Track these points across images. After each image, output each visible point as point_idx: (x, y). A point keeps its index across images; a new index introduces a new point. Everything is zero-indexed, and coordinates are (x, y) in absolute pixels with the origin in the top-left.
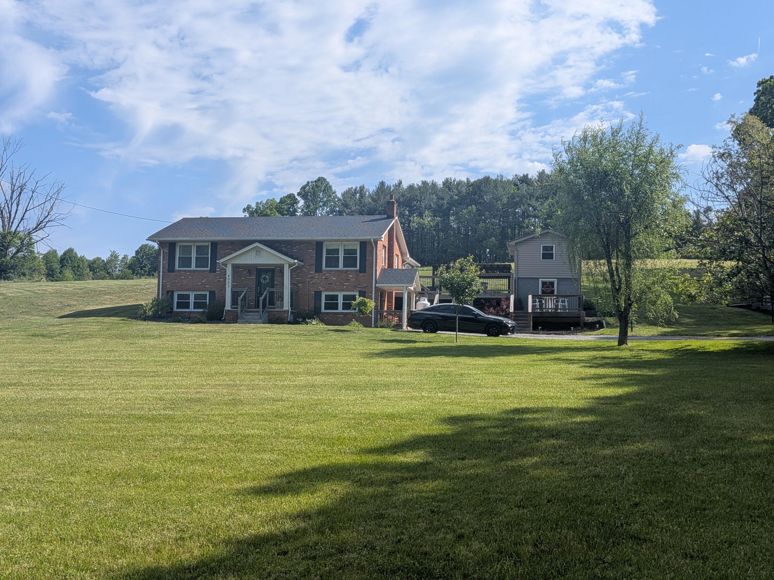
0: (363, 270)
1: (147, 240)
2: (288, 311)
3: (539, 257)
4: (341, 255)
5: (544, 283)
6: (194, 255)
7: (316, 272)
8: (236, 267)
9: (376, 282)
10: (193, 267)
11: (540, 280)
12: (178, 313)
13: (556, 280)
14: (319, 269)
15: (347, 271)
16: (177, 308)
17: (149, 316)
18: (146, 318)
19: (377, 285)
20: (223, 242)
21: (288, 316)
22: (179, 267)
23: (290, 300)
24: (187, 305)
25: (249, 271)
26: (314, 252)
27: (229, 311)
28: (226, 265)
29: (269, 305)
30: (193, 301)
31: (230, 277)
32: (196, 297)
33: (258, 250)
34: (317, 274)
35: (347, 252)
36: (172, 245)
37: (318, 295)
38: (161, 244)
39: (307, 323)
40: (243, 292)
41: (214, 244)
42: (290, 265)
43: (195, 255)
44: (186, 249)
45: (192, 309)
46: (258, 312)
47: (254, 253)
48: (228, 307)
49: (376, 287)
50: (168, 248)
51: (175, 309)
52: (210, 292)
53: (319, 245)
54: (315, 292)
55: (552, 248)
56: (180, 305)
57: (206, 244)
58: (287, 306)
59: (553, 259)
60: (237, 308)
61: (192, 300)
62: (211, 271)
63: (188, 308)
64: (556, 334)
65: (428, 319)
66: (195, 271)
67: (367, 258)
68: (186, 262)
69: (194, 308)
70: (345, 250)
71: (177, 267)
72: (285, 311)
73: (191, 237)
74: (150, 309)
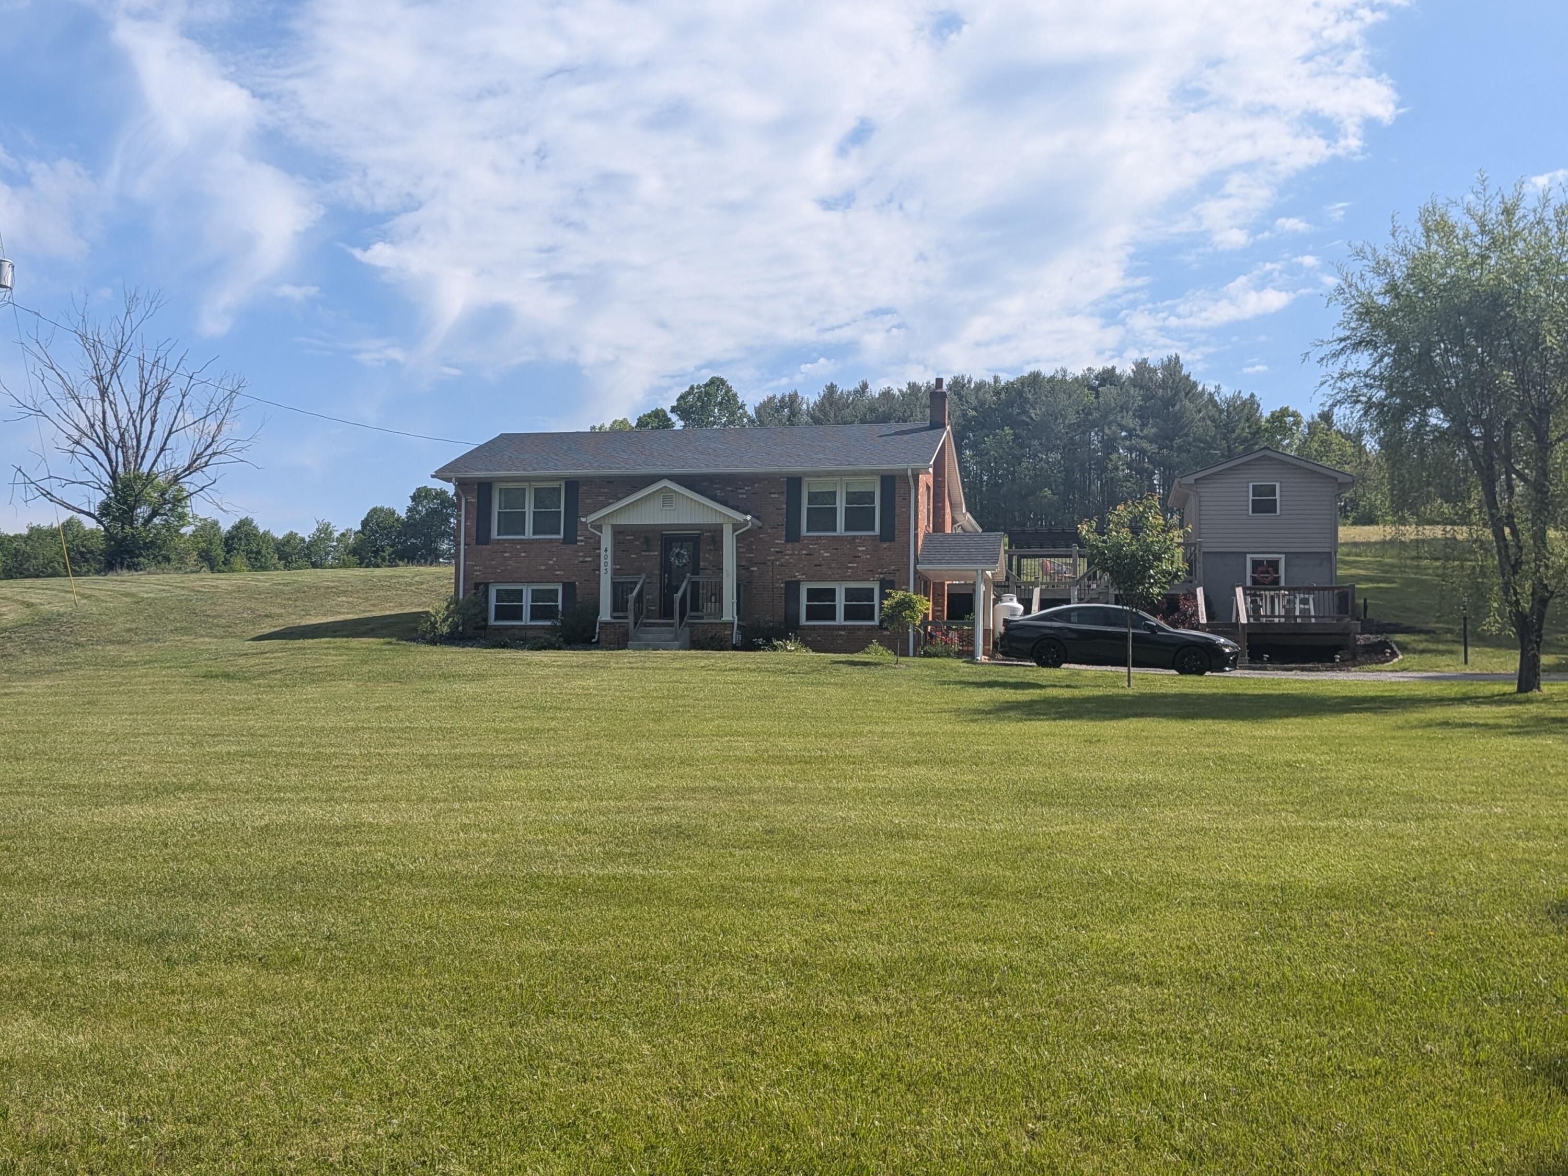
0: (888, 534)
1: (433, 476)
2: (733, 624)
3: (1245, 508)
4: (841, 505)
5: (1256, 564)
6: (529, 509)
7: (786, 541)
8: (618, 532)
9: (917, 562)
10: (529, 533)
11: (1249, 556)
12: (498, 628)
13: (1283, 556)
14: (793, 535)
15: (855, 537)
16: (496, 619)
17: (442, 636)
18: (436, 640)
19: (919, 567)
20: (589, 480)
21: (732, 635)
22: (499, 534)
23: (735, 601)
24: (516, 613)
25: (647, 541)
26: (783, 498)
27: (607, 623)
28: (599, 528)
29: (692, 610)
30: (530, 603)
31: (609, 553)
32: (536, 595)
33: (667, 497)
34: (789, 546)
35: (852, 497)
36: (483, 488)
37: (792, 588)
38: (462, 485)
39: (775, 648)
40: (636, 583)
41: (573, 485)
42: (736, 526)
43: (532, 509)
44: (514, 496)
45: (526, 620)
46: (672, 625)
47: (658, 502)
48: (605, 614)
49: (916, 571)
50: (475, 494)
51: (492, 622)
52: (565, 585)
53: (794, 483)
54: (787, 583)
55: (1272, 490)
56: (502, 613)
57: (555, 484)
58: (729, 613)
59: (1275, 512)
60: (626, 618)
61: (527, 602)
62: (566, 541)
63: (520, 618)
64: (1303, 670)
65: (1045, 637)
66: (531, 542)
67: (897, 511)
68: (513, 522)
69: (532, 619)
70: (847, 493)
71: (494, 535)
72: (725, 624)
73: (524, 469)
74: (444, 620)
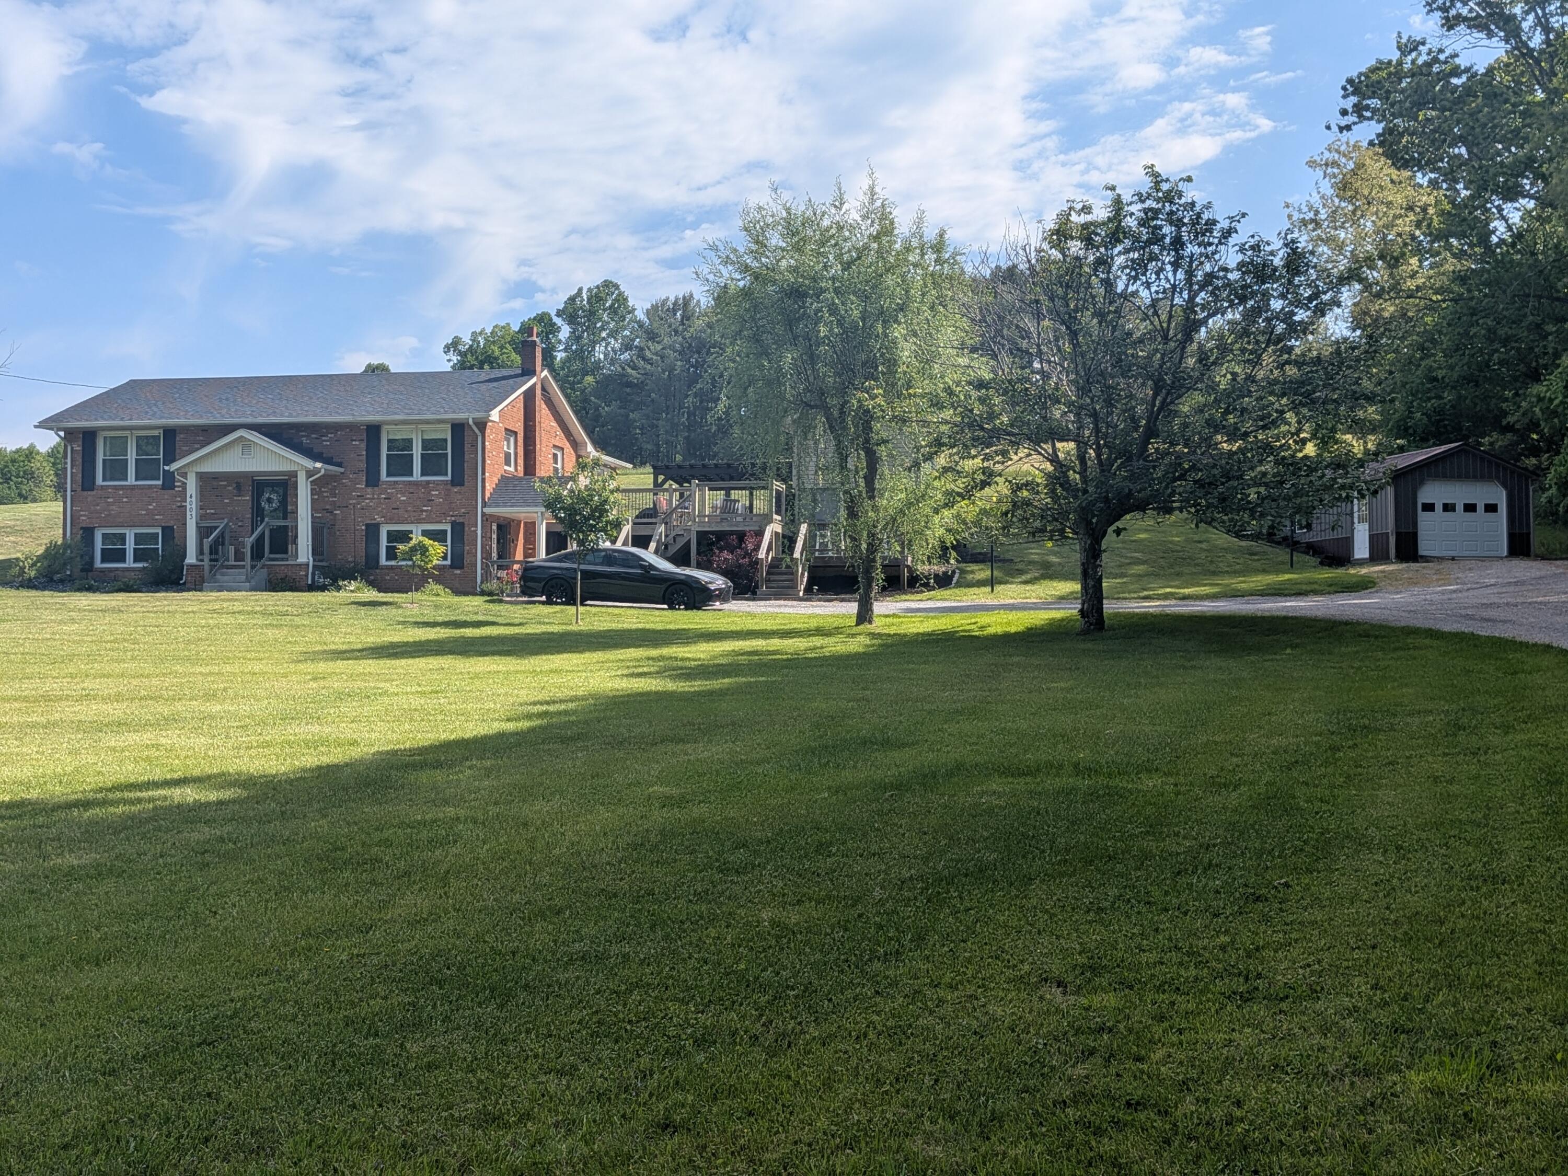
0: (458, 480)
1: (36, 427)
2: (308, 565)
4: (417, 452)
6: (132, 456)
7: (367, 486)
8: (203, 479)
9: (485, 505)
10: (131, 480)
12: (102, 571)
14: (373, 480)
15: (428, 482)
16: (103, 561)
17: (30, 580)
18: (29, 585)
19: (485, 510)
20: (186, 429)
21: (307, 576)
22: (104, 479)
23: (310, 543)
24: (120, 556)
25: (239, 487)
26: (363, 445)
27: (192, 566)
28: (185, 475)
29: (271, 553)
30: (133, 546)
31: (194, 499)
32: (139, 538)
33: (247, 445)
34: (369, 490)
35: (426, 444)
36: (88, 437)
37: (372, 531)
38: (70, 435)
39: (339, 589)
40: (216, 528)
41: (170, 433)
42: (310, 473)
43: (134, 456)
44: (117, 444)
45: (130, 563)
46: (243, 567)
47: (238, 450)
48: (191, 558)
49: (483, 514)
50: (80, 443)
51: (98, 564)
52: (164, 529)
53: (373, 431)
54: (367, 525)
56: (108, 556)
57: (155, 433)
58: (304, 554)
60: (205, 560)
61: (130, 546)
62: (164, 487)
63: (123, 560)
65: (554, 577)
66: (133, 488)
67: (467, 457)
68: (116, 469)
69: (135, 561)
70: (423, 441)
71: (99, 481)
72: (300, 565)
73: (122, 419)
74: (34, 565)
